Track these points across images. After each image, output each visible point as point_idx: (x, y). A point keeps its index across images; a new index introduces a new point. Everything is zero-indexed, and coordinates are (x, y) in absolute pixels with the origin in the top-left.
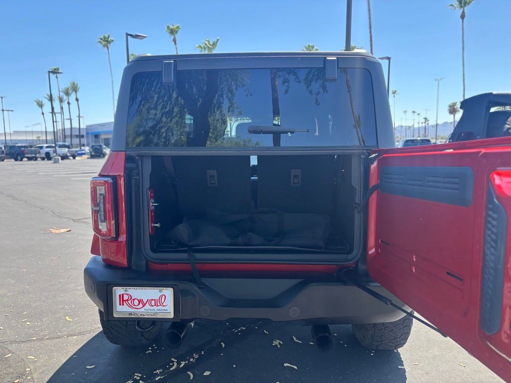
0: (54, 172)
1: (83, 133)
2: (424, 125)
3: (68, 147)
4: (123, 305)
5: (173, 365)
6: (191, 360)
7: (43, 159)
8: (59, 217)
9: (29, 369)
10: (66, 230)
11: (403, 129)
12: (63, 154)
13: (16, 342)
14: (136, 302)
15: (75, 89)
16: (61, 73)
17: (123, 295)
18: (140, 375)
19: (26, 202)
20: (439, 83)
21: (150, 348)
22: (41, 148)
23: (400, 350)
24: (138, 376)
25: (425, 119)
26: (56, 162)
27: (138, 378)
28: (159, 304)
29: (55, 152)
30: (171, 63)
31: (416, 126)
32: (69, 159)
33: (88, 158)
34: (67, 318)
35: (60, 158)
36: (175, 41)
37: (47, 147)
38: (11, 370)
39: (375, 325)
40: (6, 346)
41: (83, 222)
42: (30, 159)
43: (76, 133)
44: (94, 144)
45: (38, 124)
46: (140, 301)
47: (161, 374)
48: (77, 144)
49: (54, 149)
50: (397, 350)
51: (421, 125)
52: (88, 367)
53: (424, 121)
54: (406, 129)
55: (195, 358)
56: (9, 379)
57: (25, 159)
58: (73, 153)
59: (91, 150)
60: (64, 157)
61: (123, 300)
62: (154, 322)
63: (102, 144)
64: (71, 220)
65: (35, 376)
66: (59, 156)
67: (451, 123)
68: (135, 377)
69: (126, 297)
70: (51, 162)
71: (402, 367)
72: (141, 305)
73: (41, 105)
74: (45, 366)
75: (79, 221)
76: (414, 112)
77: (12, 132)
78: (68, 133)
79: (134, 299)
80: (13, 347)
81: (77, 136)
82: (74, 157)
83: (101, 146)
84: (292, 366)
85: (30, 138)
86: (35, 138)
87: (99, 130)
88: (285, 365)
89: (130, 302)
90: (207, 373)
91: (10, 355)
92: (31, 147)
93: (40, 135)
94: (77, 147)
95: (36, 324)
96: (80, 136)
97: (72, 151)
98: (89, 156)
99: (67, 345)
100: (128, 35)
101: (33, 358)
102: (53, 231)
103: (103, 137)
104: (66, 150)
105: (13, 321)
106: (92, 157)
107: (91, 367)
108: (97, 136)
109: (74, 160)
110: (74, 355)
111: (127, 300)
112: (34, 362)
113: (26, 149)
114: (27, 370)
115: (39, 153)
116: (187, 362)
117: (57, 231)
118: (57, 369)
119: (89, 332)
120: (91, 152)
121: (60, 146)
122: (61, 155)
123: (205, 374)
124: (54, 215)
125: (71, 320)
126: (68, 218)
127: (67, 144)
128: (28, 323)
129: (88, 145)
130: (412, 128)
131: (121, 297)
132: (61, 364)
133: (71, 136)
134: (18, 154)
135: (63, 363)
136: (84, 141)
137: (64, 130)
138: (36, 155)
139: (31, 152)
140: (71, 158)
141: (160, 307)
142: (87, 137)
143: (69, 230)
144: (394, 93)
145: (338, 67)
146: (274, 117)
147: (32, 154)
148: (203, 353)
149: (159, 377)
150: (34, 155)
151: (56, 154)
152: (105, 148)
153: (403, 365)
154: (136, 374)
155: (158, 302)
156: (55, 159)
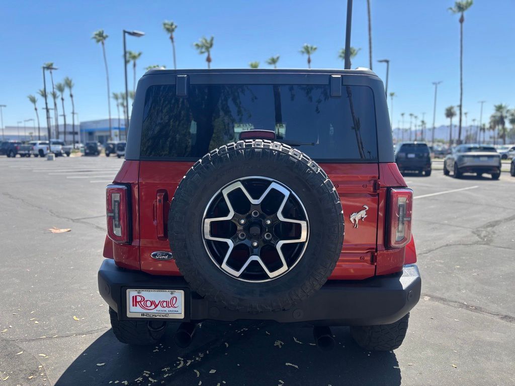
0: (49, 169)
1: (78, 130)
2: (421, 128)
3: (62, 144)
4: (136, 306)
5: (180, 363)
6: (197, 359)
7: (36, 156)
8: (58, 216)
9: (41, 366)
10: (66, 230)
11: (401, 131)
12: (57, 151)
13: (26, 340)
14: (149, 304)
15: (69, 84)
16: (55, 69)
17: (136, 296)
18: (149, 373)
19: (23, 200)
20: (436, 88)
21: (157, 347)
22: (35, 144)
23: (395, 351)
24: (147, 373)
25: (423, 122)
26: (50, 159)
27: (147, 375)
28: (170, 306)
29: (49, 148)
30: (184, 77)
31: (413, 128)
32: (63, 156)
33: (82, 156)
34: (75, 317)
35: (54, 155)
36: (172, 38)
37: (40, 144)
38: (24, 367)
39: (372, 327)
40: (16, 344)
41: (83, 222)
42: (23, 155)
43: (70, 129)
44: (88, 142)
45: (31, 120)
46: (152, 303)
47: (169, 371)
48: (71, 141)
49: (48, 146)
50: (393, 351)
51: (418, 128)
52: (98, 365)
53: (420, 123)
54: (403, 132)
55: (201, 358)
56: (23, 376)
57: (18, 156)
58: (67, 150)
59: (86, 147)
60: (58, 154)
61: (136, 302)
62: (165, 322)
63: (97, 142)
64: (70, 220)
65: (48, 373)
66: (53, 153)
67: (448, 127)
68: (144, 374)
69: (139, 299)
70: (45, 159)
71: (397, 367)
72: (153, 306)
73: (33, 101)
74: (57, 363)
75: (78, 220)
76: (411, 115)
77: (4, 127)
78: (61, 129)
79: (147, 301)
80: (24, 345)
81: (70, 133)
82: (68, 154)
83: (95, 144)
84: (293, 365)
85: (22, 133)
86: (27, 134)
87: (94, 127)
88: (287, 364)
89: (142, 303)
90: (213, 371)
91: (22, 352)
92: (24, 143)
93: (33, 131)
94: (70, 144)
95: (44, 322)
96: (74, 133)
97: (66, 149)
98: (83, 154)
99: (76, 344)
100: (125, 32)
101: (45, 355)
102: (53, 231)
103: (97, 134)
104: (60, 147)
105: (21, 320)
106: (87, 154)
107: (101, 364)
108: (91, 133)
109: (68, 158)
110: (84, 353)
111: (140, 302)
112: (45, 360)
113: (19, 146)
114: (40, 367)
115: (32, 149)
116: (193, 361)
117: (58, 231)
118: (68, 366)
119: (97, 331)
120: (85, 150)
121: (55, 143)
122: (55, 152)
123: (210, 372)
124: (53, 214)
125: (78, 319)
126: (67, 218)
127: (60, 140)
128: (36, 322)
129: (82, 142)
130: (409, 131)
131: (135, 298)
132: (72, 362)
133: (65, 133)
134: (11, 151)
135: (73, 361)
136: (78, 138)
137: (57, 126)
138: (29, 151)
139: (24, 149)
140: (65, 155)
141: (172, 309)
142: (81, 134)
143: (69, 230)
144: (392, 95)
145: (342, 85)
146: (276, 124)
147: (25, 150)
148: (208, 352)
149: (167, 375)
150: (27, 152)
151: (50, 151)
152: (99, 146)
153: (398, 366)
154: (145, 372)
155: (169, 304)
156: (49, 156)
